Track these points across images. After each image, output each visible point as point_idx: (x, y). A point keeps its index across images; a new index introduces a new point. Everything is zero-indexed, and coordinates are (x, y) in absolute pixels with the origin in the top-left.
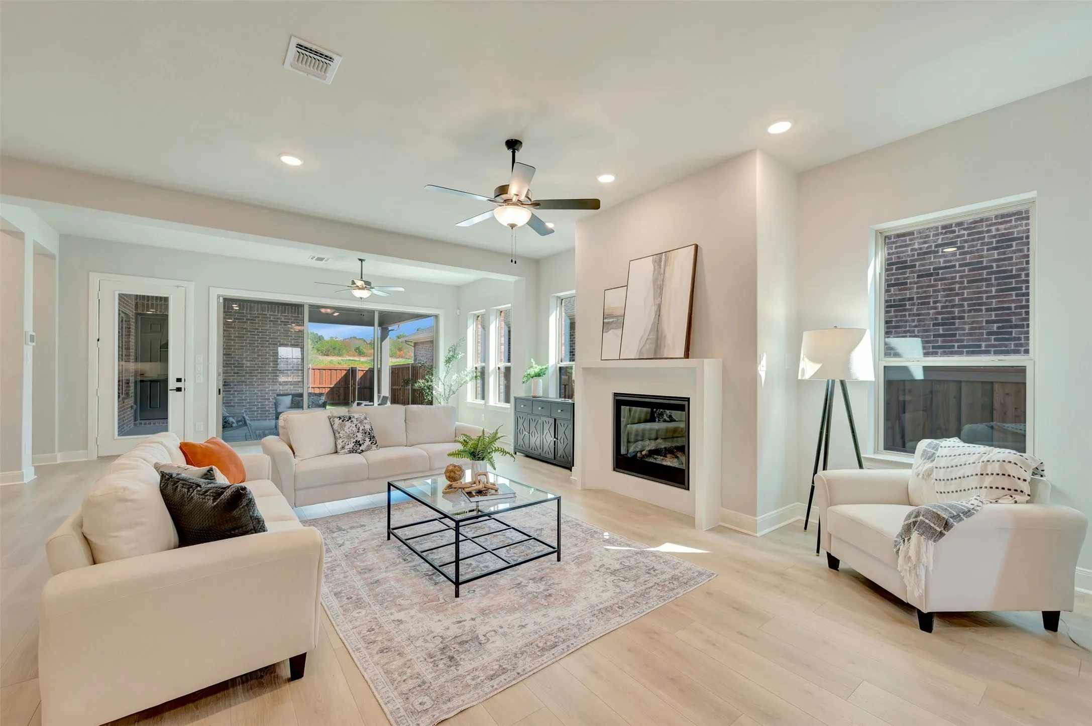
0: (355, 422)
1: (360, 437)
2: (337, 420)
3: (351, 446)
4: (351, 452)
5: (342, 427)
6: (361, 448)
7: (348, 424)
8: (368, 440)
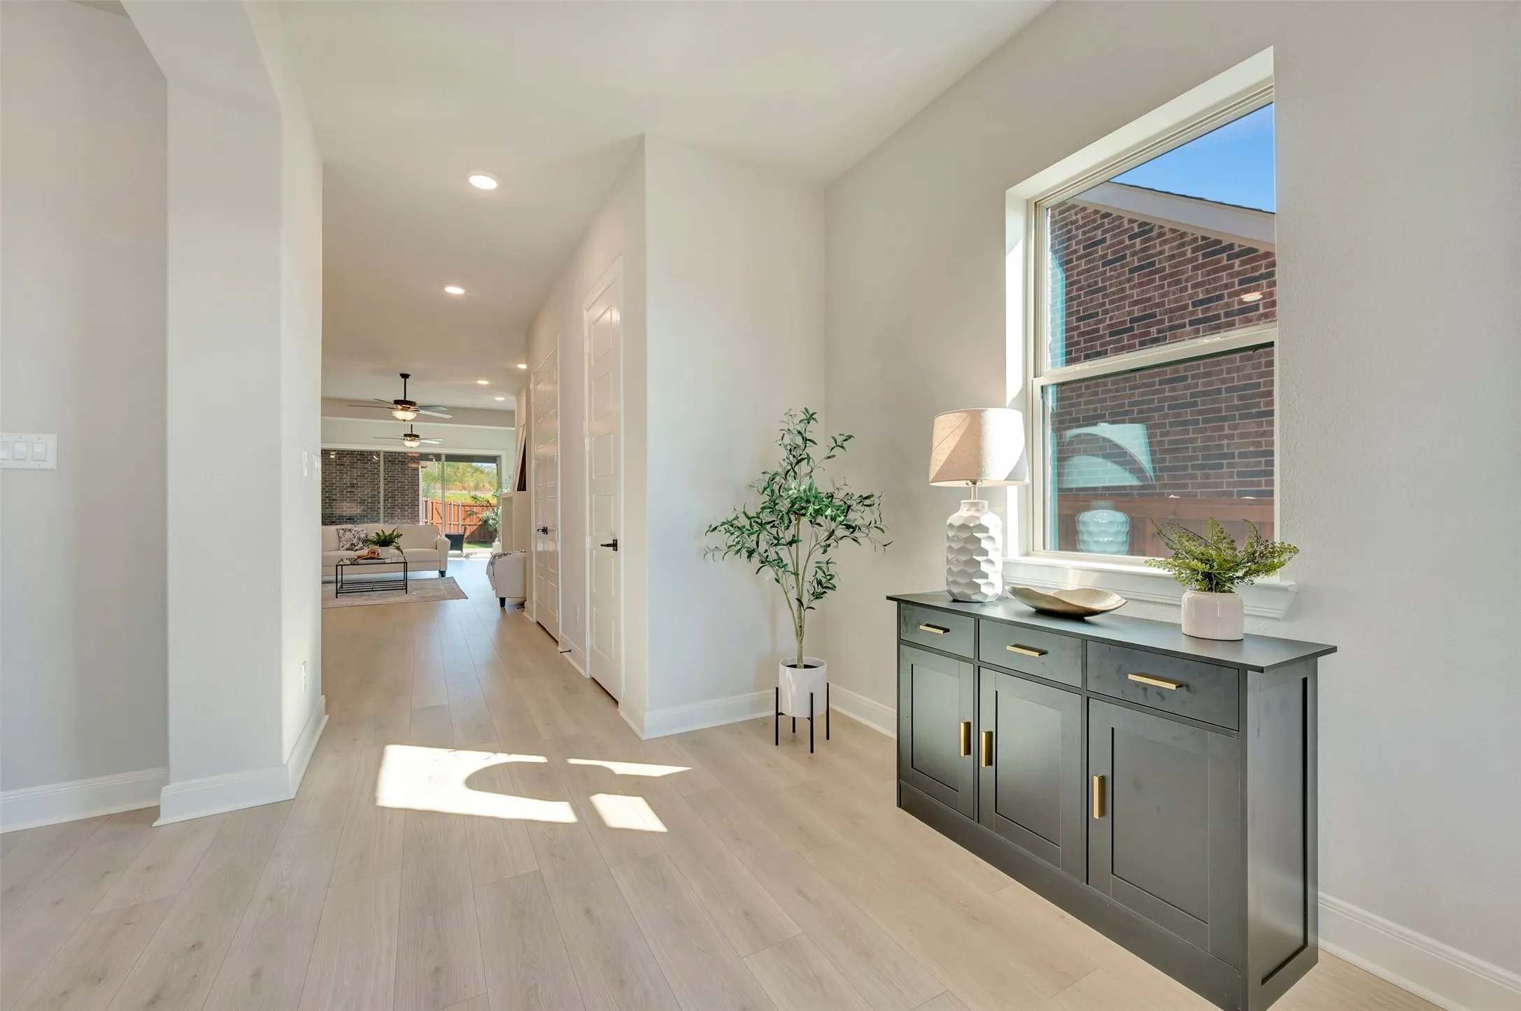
0: (353, 532)
1: (355, 541)
2: (341, 531)
3: (348, 546)
4: (347, 549)
5: (344, 535)
6: (356, 548)
7: (348, 533)
8: (360, 543)
